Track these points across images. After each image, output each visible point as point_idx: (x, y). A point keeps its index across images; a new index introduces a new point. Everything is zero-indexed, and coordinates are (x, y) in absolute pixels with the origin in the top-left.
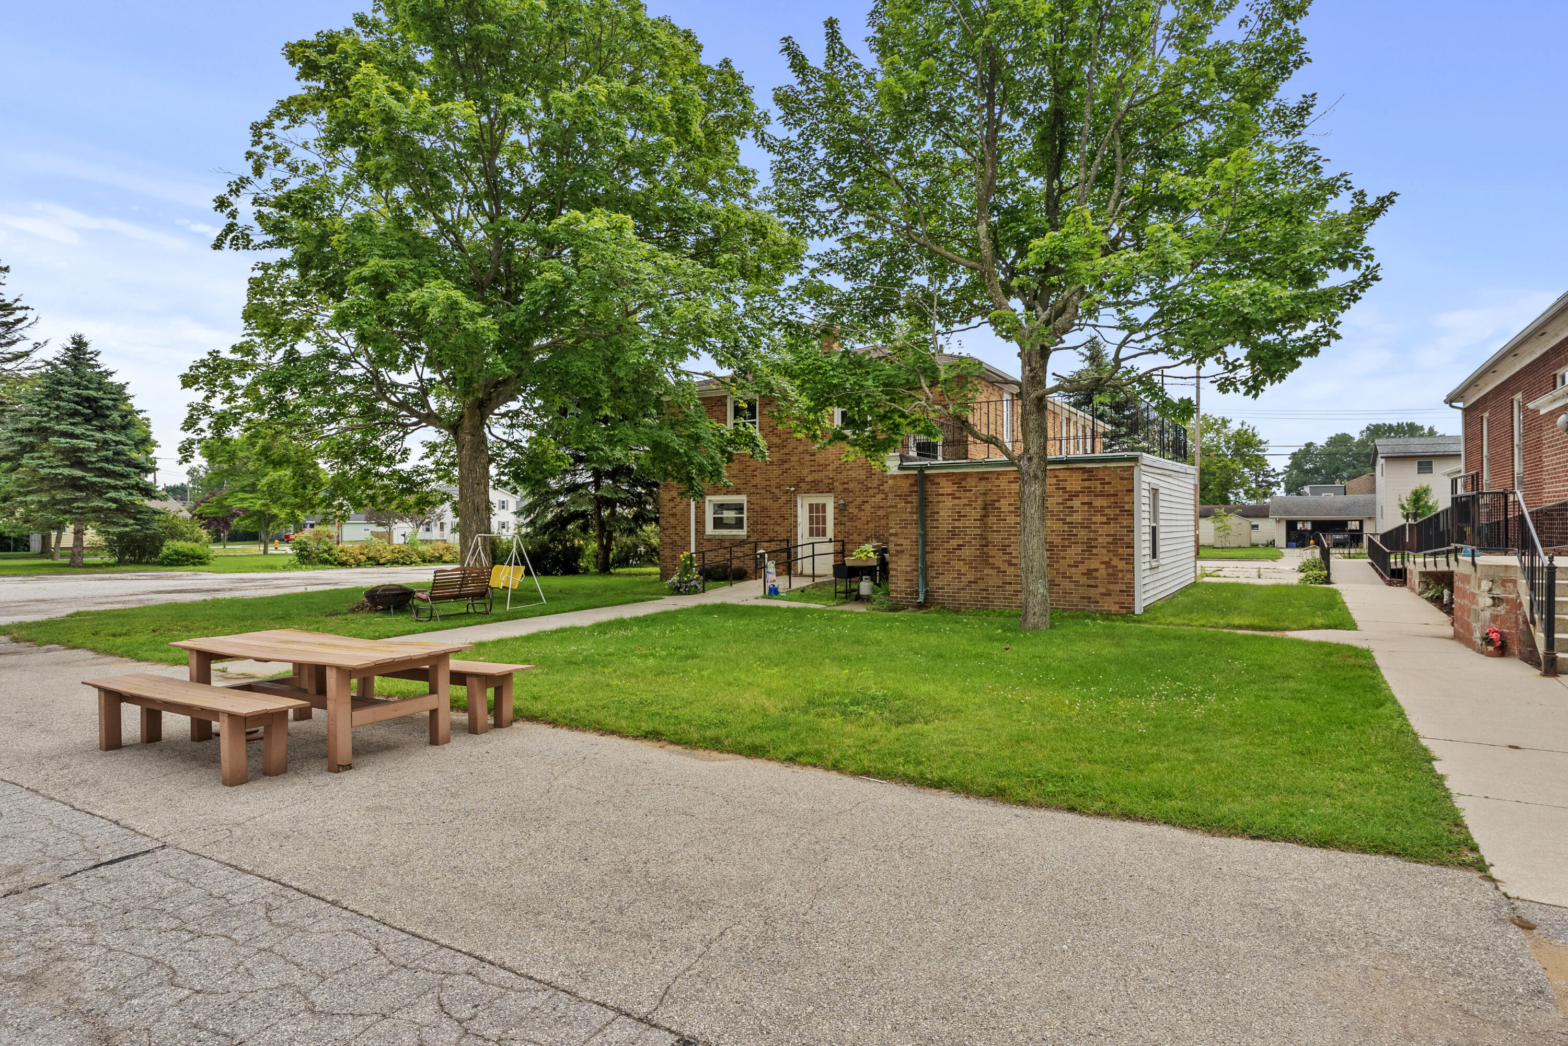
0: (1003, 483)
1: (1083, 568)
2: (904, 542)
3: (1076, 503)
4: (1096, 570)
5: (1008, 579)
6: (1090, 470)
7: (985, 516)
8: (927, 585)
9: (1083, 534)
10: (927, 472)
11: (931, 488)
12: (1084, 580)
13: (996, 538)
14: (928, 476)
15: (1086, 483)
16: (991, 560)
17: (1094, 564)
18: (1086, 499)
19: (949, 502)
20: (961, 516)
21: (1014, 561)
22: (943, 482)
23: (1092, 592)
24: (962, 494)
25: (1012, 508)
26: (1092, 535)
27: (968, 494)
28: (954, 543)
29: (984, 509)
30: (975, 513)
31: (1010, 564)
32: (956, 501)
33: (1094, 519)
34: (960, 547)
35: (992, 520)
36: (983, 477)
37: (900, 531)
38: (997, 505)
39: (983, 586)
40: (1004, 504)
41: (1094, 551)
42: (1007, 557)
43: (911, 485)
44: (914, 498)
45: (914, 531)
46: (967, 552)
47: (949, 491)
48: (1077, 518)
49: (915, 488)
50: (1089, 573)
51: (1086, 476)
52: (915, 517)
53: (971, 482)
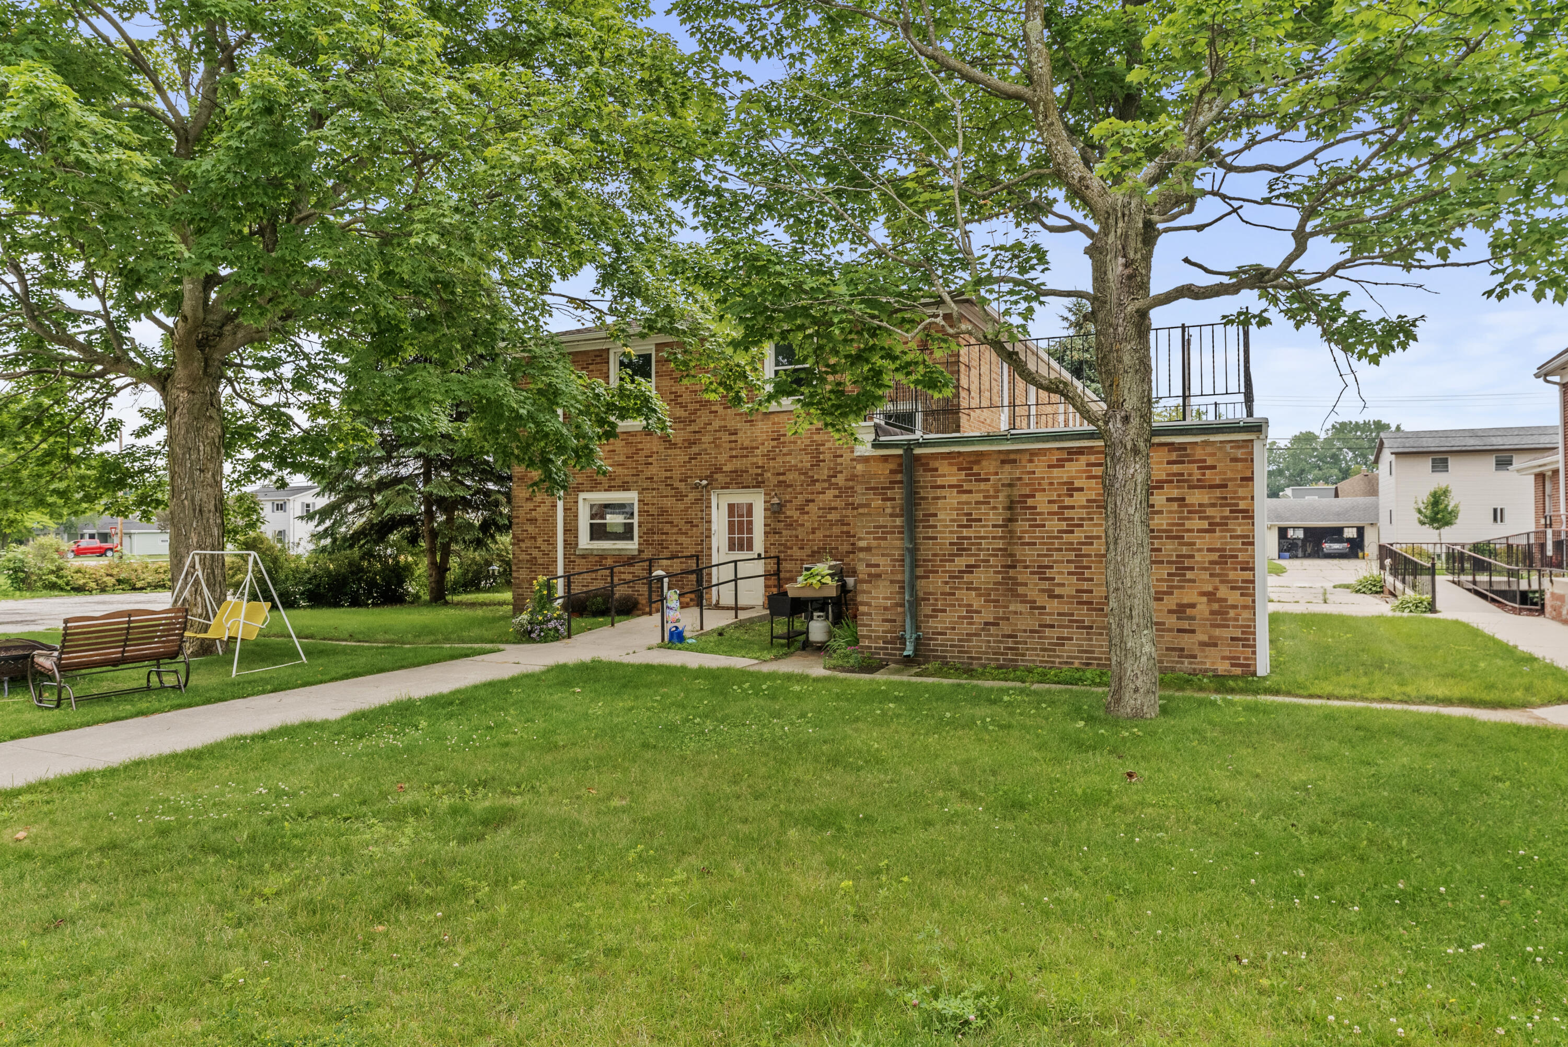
0: (1039, 468)
1: (1170, 602)
2: (881, 561)
3: (1159, 499)
4: (1193, 606)
5: (1048, 620)
6: (1182, 447)
7: (1010, 520)
8: (918, 628)
9: (1170, 548)
10: (917, 451)
11: (924, 478)
12: (1172, 621)
13: (1028, 555)
14: (918, 458)
15: (1175, 468)
16: (1021, 590)
17: (1189, 596)
18: (1175, 493)
19: (952, 498)
20: (971, 521)
21: (1058, 591)
22: (944, 467)
23: (1186, 641)
24: (973, 486)
25: (1055, 508)
26: (1185, 550)
27: (983, 486)
28: (961, 562)
29: (1010, 508)
30: (994, 516)
31: (1052, 596)
32: (964, 497)
33: (1188, 524)
34: (970, 568)
35: (1021, 526)
36: (1007, 459)
37: (874, 543)
38: (1030, 502)
39: (1006, 629)
40: (1041, 501)
41: (1189, 575)
42: (1046, 585)
43: (892, 472)
44: (898, 493)
45: (896, 544)
46: (982, 577)
47: (953, 480)
48: (1160, 522)
49: (899, 477)
50: (1181, 610)
51: (1174, 456)
52: (898, 522)
53: (988, 467)
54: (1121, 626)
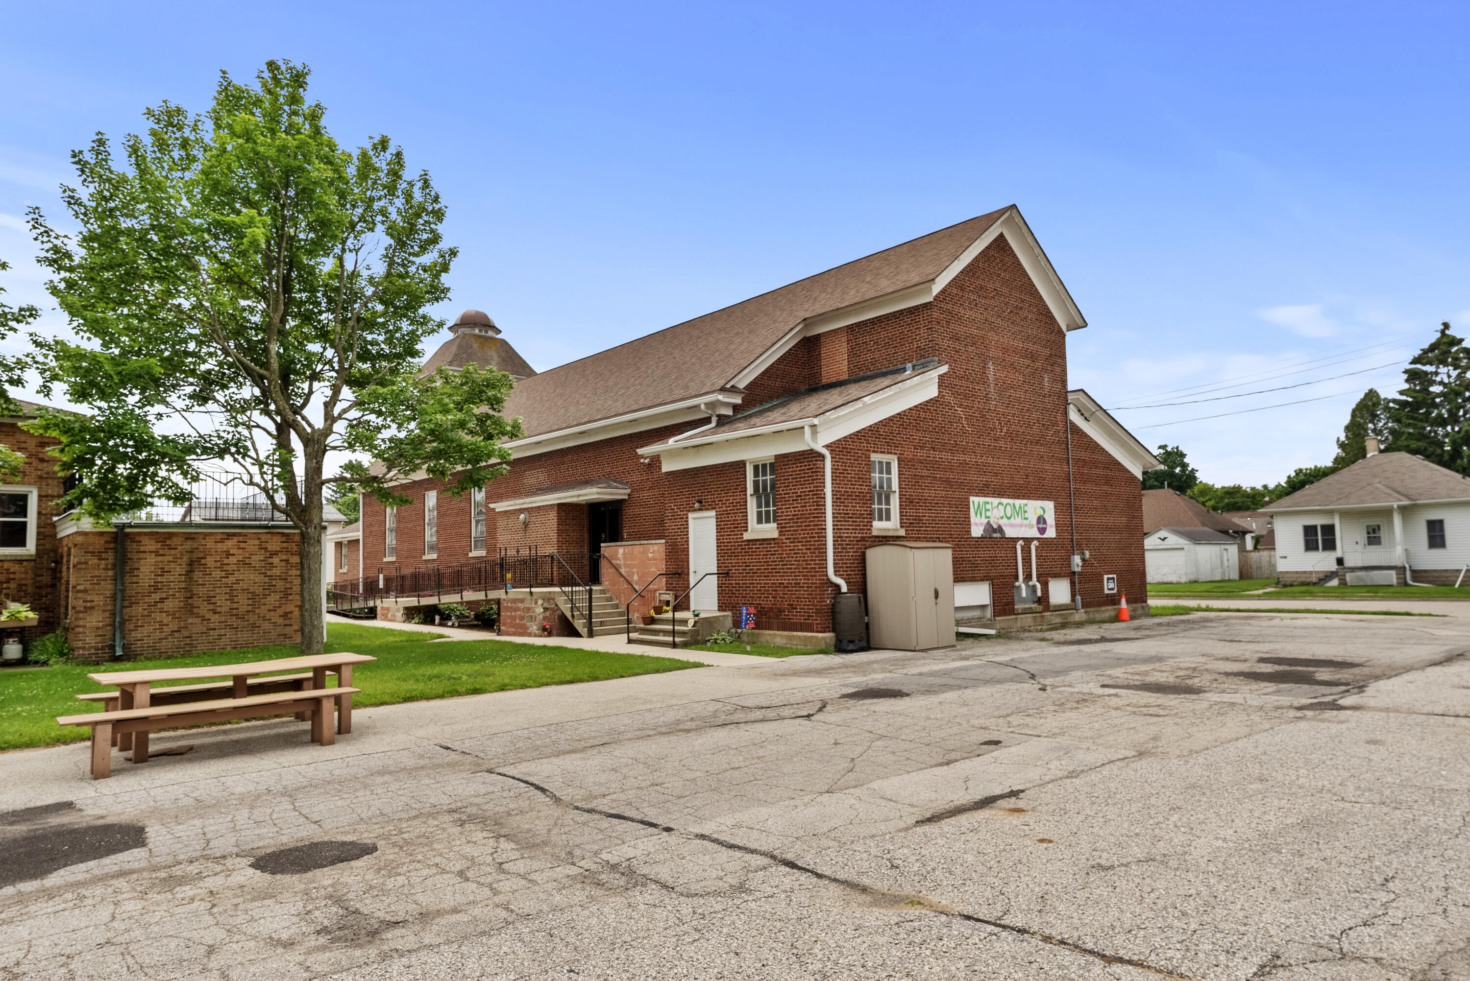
0: (210, 544)
1: (280, 611)
2: (96, 598)
3: (276, 560)
4: (291, 612)
5: (212, 626)
6: (288, 535)
7: (190, 571)
8: (124, 638)
9: (280, 585)
10: (128, 530)
11: (132, 547)
12: (281, 621)
13: (201, 591)
14: (128, 534)
15: (284, 545)
16: (195, 610)
17: (290, 607)
18: (284, 557)
19: (151, 559)
20: (164, 572)
21: (218, 610)
22: (145, 540)
23: (288, 630)
24: (167, 552)
25: (218, 564)
26: (288, 585)
27: (173, 552)
28: (156, 597)
29: (190, 565)
30: (179, 570)
31: (215, 612)
32: (160, 558)
33: (290, 573)
34: (162, 600)
35: (197, 575)
36: (189, 537)
37: (91, 587)
38: (203, 561)
39: (185, 633)
40: (210, 561)
41: (290, 597)
42: (212, 607)
43: (106, 542)
44: (111, 556)
45: (108, 587)
46: (170, 605)
47: (153, 548)
48: (276, 572)
49: (112, 546)
50: (285, 615)
51: (284, 539)
52: (110, 573)
53: (175, 541)
54: (311, 616)
